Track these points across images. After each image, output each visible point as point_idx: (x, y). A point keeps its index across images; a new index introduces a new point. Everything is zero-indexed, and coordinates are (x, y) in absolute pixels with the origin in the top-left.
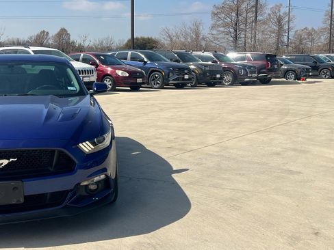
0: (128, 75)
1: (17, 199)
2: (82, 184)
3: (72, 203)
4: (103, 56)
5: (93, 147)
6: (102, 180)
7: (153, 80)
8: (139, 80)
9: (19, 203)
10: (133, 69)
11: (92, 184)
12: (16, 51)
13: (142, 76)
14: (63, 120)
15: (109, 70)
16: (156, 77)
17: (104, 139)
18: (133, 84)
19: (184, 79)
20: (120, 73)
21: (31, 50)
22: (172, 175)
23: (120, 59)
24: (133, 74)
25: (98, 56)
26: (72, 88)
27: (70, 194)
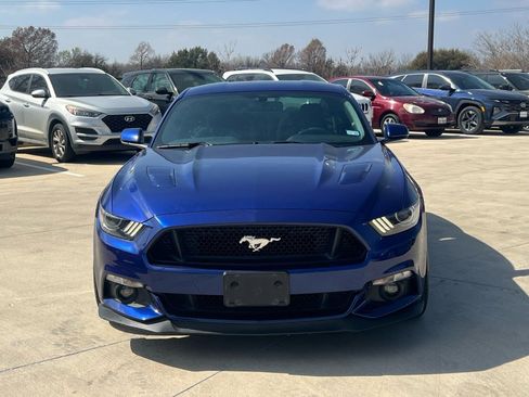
0: (423, 111)
1: (279, 299)
2: (376, 283)
3: (360, 311)
4: (382, 81)
5: (391, 226)
6: (405, 279)
7: (465, 119)
8: (442, 120)
9: (282, 305)
10: (432, 101)
11: (390, 285)
12: (250, 77)
13: (446, 113)
14: (347, 181)
15: (392, 103)
16: (470, 116)
17: (410, 214)
18: (432, 126)
19: (518, 118)
20: (410, 108)
21: (274, 74)
22: (514, 279)
23: (410, 86)
24: (431, 110)
25: (374, 82)
26: (353, 133)
27: (356, 298)
